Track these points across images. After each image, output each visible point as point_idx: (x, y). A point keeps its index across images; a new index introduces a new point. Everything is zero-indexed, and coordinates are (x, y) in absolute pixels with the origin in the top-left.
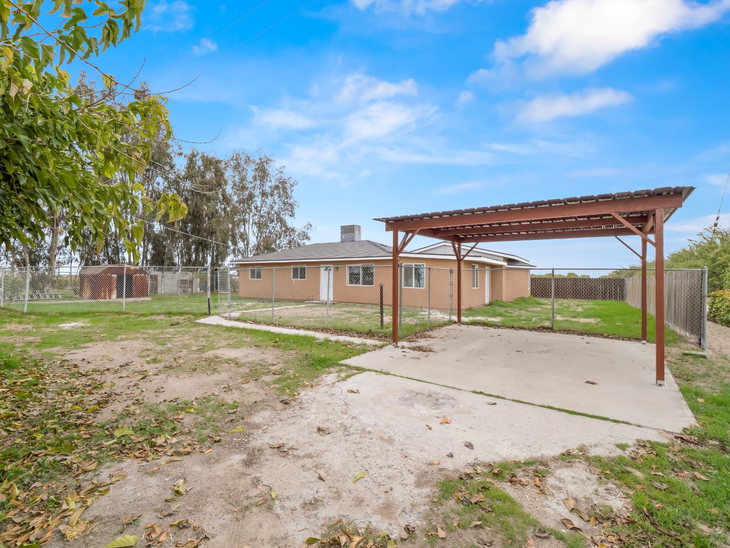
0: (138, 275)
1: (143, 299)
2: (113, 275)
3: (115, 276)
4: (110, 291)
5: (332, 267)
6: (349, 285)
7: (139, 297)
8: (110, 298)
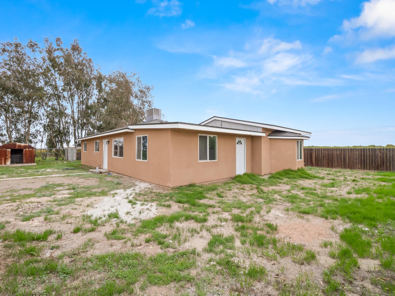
0: (27, 149)
1: (30, 164)
2: (7, 150)
3: (10, 150)
4: (6, 160)
6: (113, 156)
7: (27, 163)
8: (5, 163)
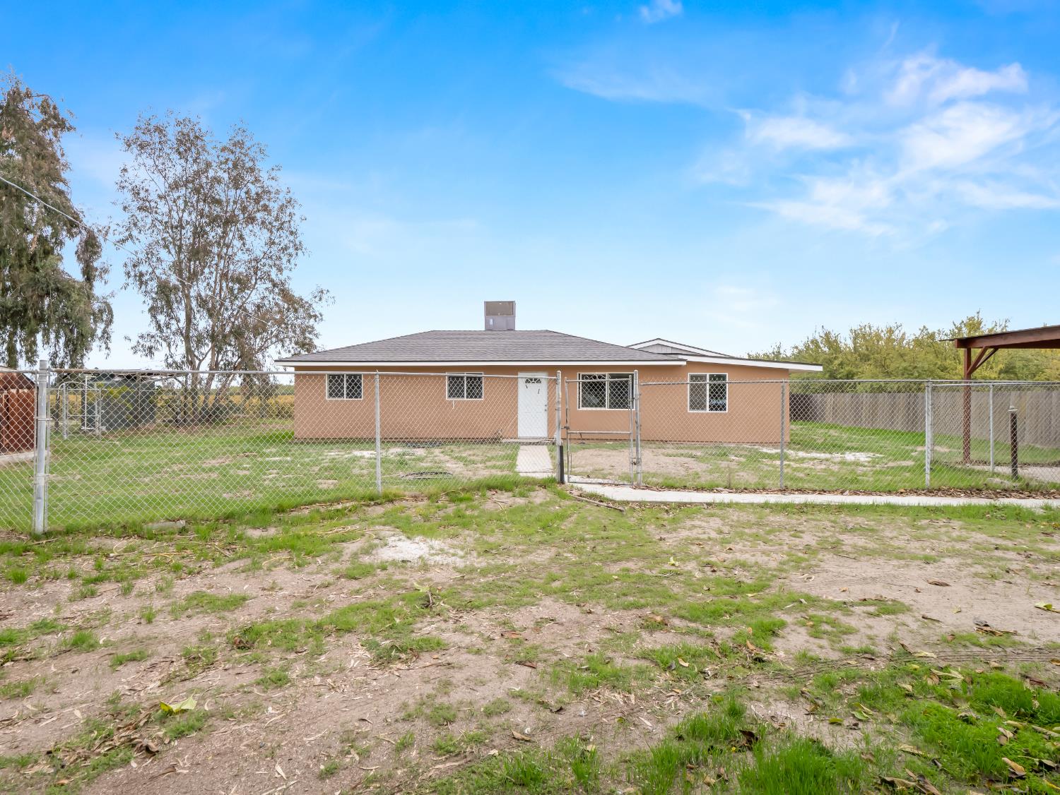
5: (542, 376)
6: (582, 409)
